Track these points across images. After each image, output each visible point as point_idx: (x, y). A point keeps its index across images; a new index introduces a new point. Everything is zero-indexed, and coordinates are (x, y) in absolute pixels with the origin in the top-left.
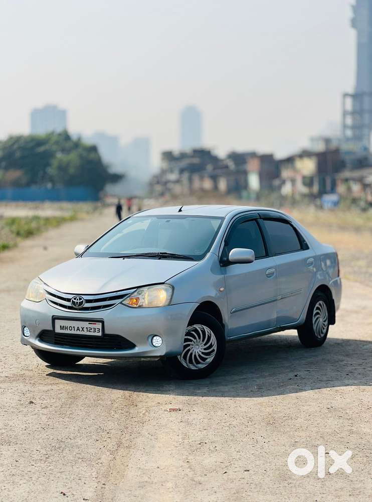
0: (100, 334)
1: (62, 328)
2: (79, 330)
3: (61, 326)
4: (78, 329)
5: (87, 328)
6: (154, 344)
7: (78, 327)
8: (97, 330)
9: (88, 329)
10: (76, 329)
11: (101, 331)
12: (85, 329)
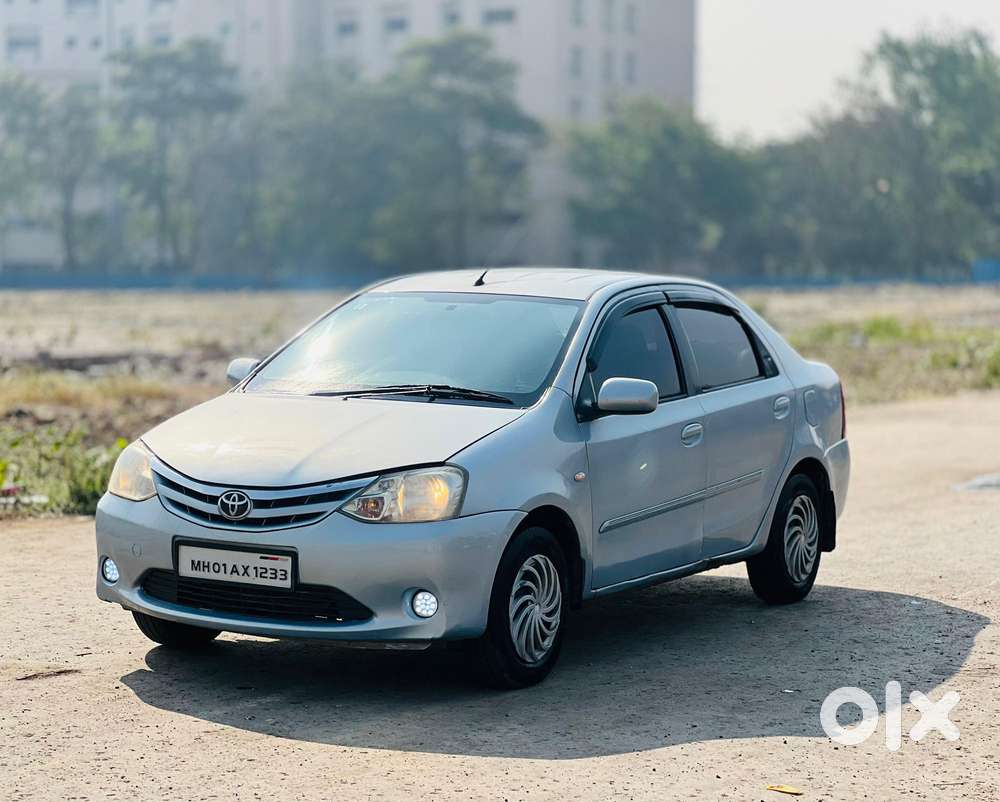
0: (287, 584)
1: (195, 565)
2: (237, 571)
3: (193, 562)
4: (235, 570)
5: (255, 568)
6: (418, 610)
7: (234, 566)
8: (279, 573)
9: (260, 571)
10: (229, 569)
11: (289, 576)
12: (251, 571)
